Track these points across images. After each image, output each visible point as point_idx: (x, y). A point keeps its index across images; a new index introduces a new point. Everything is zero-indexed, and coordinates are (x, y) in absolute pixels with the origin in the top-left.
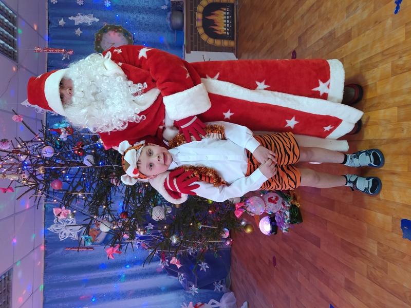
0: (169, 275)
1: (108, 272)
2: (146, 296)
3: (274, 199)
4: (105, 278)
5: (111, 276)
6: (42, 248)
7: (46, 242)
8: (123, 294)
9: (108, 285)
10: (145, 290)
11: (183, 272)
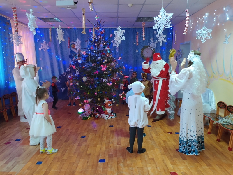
0: (59, 76)
1: (60, 53)
2: (51, 68)
3: (89, 112)
4: (57, 51)
5: (58, 54)
6: (68, 27)
7: (71, 28)
8: (51, 59)
9: (55, 52)
10: (53, 67)
11: (60, 81)
